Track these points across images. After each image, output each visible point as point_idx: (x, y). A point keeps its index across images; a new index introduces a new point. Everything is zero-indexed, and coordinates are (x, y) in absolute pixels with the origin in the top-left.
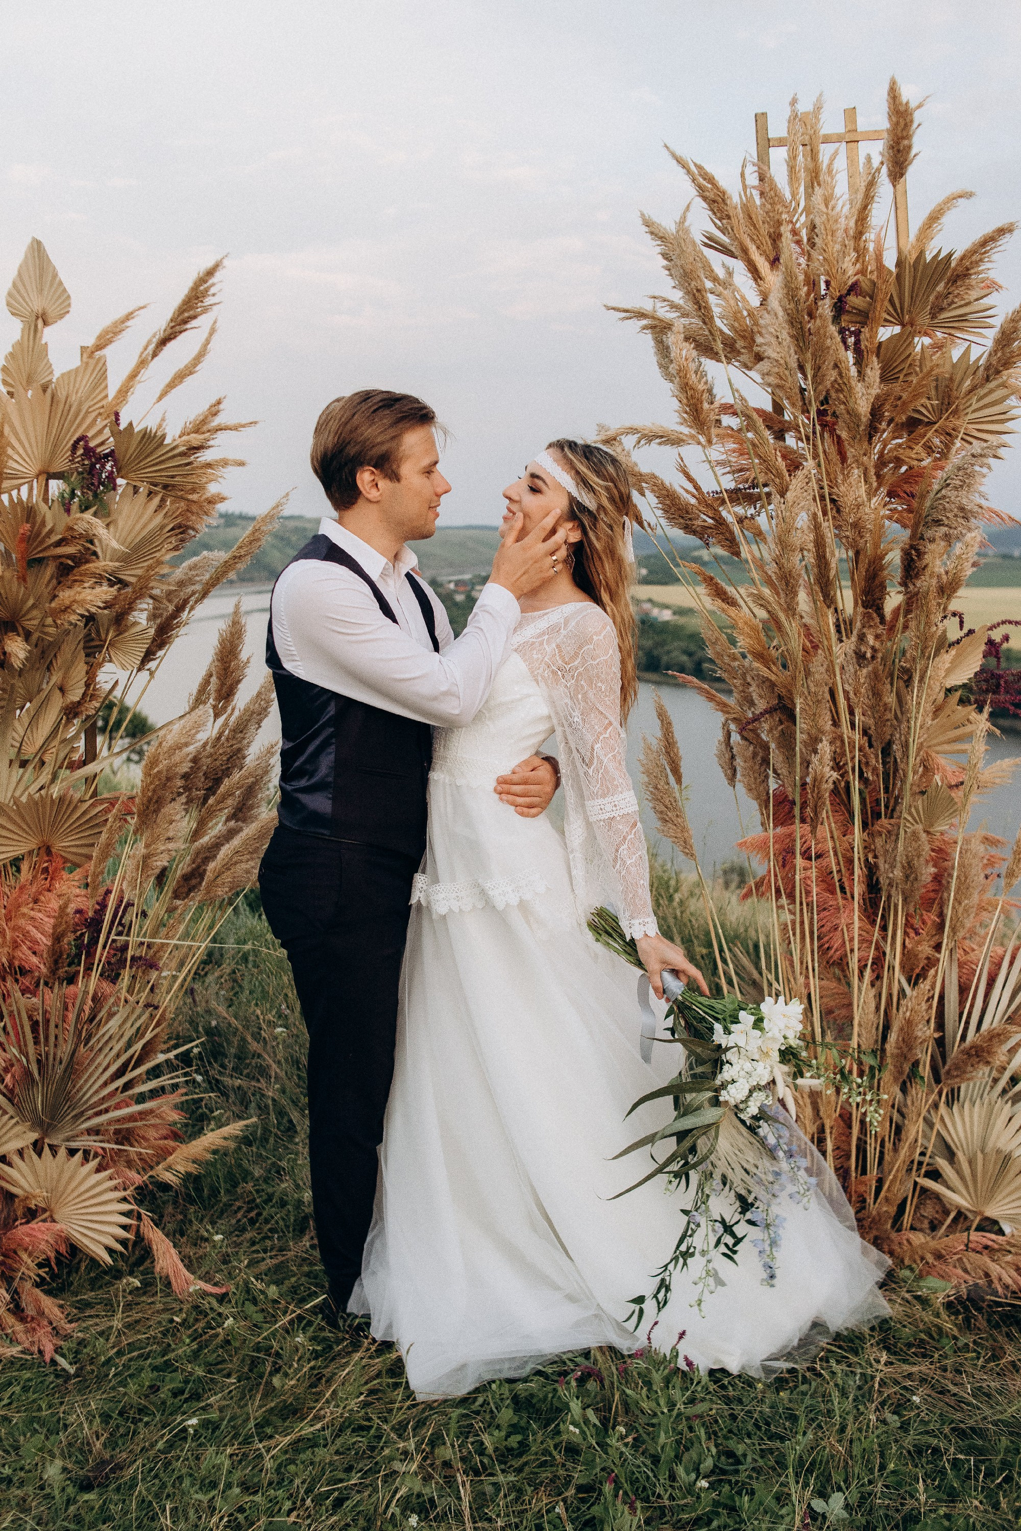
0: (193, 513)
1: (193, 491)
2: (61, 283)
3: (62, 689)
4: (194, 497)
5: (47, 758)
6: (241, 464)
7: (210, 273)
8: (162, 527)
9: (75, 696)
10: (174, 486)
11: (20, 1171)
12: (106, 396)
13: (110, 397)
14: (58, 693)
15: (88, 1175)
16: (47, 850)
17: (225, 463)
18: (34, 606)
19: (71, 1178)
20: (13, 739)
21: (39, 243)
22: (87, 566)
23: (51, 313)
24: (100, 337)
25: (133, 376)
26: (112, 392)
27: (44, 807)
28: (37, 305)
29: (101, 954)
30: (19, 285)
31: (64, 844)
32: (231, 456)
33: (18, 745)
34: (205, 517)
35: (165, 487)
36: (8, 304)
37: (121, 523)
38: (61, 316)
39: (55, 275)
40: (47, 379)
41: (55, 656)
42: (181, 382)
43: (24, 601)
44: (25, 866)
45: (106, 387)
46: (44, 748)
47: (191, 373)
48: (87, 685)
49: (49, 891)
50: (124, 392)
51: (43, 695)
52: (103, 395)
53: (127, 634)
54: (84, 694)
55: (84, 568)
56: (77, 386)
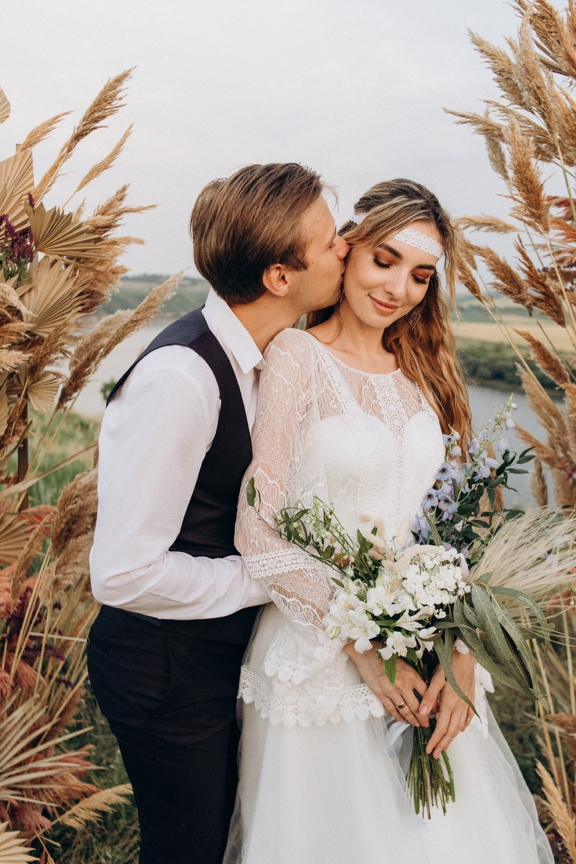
0: (100, 281)
1: (101, 263)
4: (102, 268)
6: (141, 242)
7: (119, 80)
8: (72, 294)
10: (86, 259)
12: (32, 184)
13: (35, 186)
17: (127, 241)
22: (8, 325)
24: (30, 136)
25: (55, 168)
26: (36, 181)
29: (21, 642)
32: (133, 236)
34: (111, 285)
35: (78, 259)
37: (40, 288)
38: (2, 120)
42: (97, 175)
45: (32, 176)
47: (106, 168)
50: (47, 181)
52: (29, 182)
53: (40, 382)
54: (6, 431)
55: (5, 327)
56: (8, 175)
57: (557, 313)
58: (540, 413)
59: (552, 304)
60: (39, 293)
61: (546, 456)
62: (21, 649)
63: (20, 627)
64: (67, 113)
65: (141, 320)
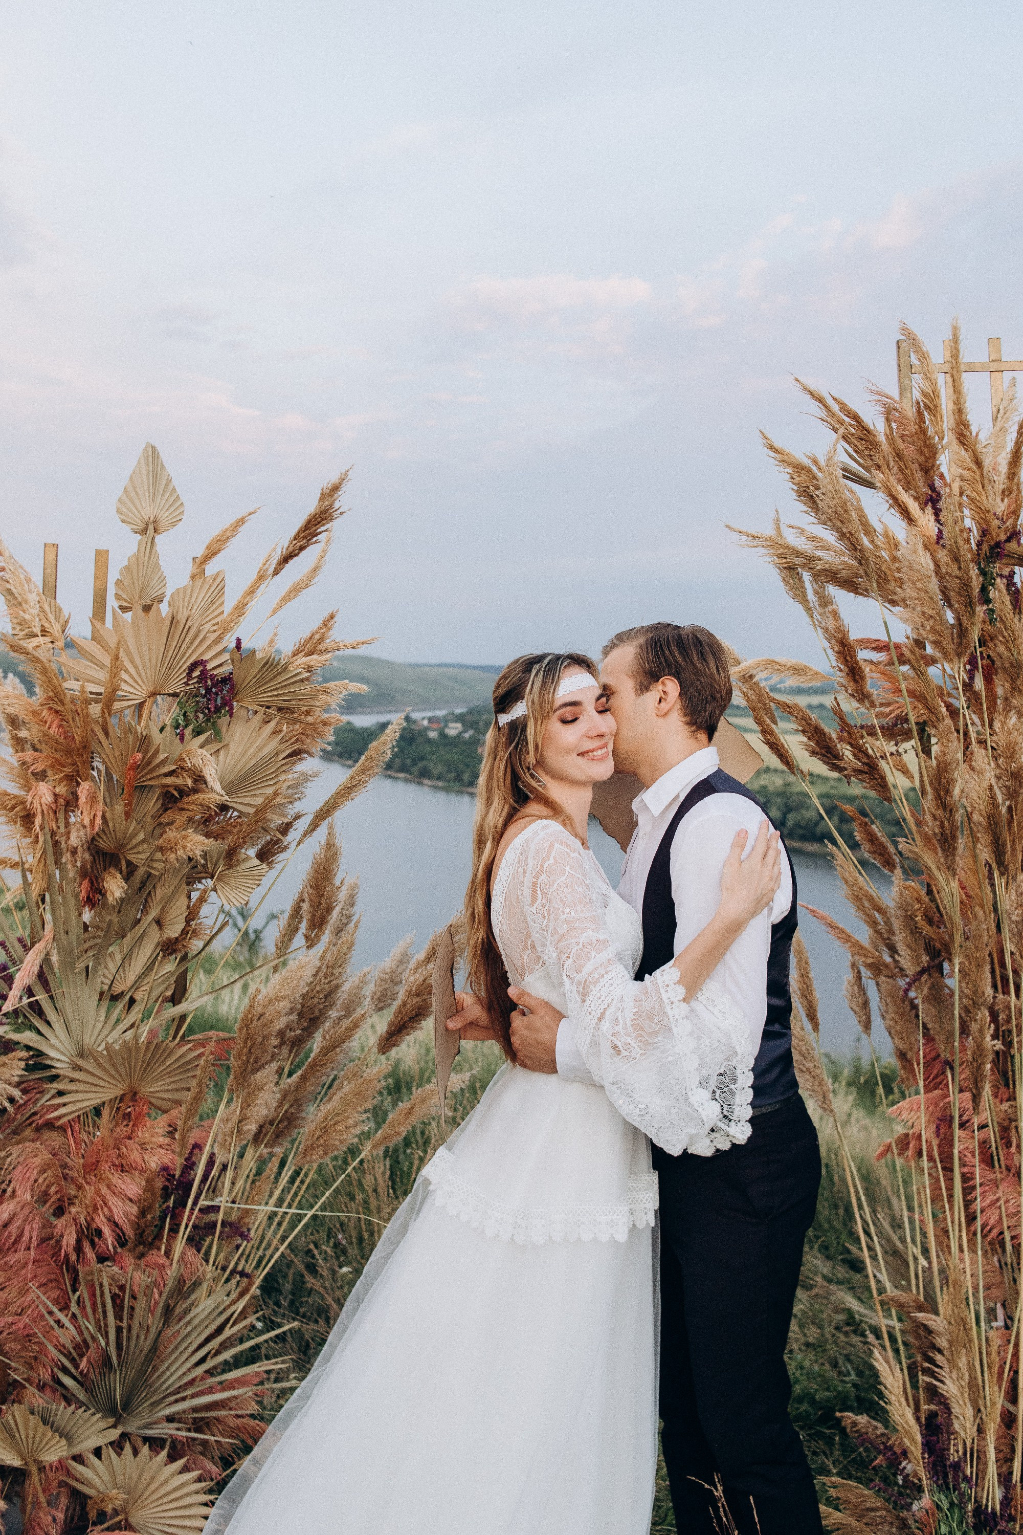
0: (307, 736)
1: (307, 713)
2: (174, 490)
3: (159, 923)
4: (310, 719)
5: (137, 997)
8: (277, 754)
9: (173, 931)
10: (288, 709)
11: (95, 1470)
12: (223, 612)
13: (225, 615)
14: (155, 927)
15: (172, 1476)
16: (133, 1095)
18: (142, 842)
19: (153, 1479)
20: (104, 976)
21: (154, 449)
22: (197, 796)
23: (162, 523)
24: (210, 546)
25: (252, 592)
26: (228, 608)
27: (137, 1053)
28: (148, 513)
29: (189, 1217)
30: (132, 493)
31: (152, 1088)
33: (109, 983)
34: (319, 740)
35: (280, 709)
36: (119, 511)
37: (232, 746)
38: (174, 524)
39: (169, 481)
40: (160, 592)
41: (154, 887)
42: (295, 596)
43: (134, 835)
44: (106, 1112)
45: (223, 603)
46: (136, 985)
47: (307, 586)
48: (188, 921)
49: (130, 1138)
50: (240, 609)
51: (139, 929)
52: (219, 611)
53: (238, 869)
54: (183, 930)
55: (192, 798)
56: (192, 602)
57: (882, 787)
58: (861, 908)
59: (877, 776)
60: (231, 751)
61: (870, 961)
62: (187, 1226)
63: (188, 1197)
64: (253, 513)
65: (355, 786)
